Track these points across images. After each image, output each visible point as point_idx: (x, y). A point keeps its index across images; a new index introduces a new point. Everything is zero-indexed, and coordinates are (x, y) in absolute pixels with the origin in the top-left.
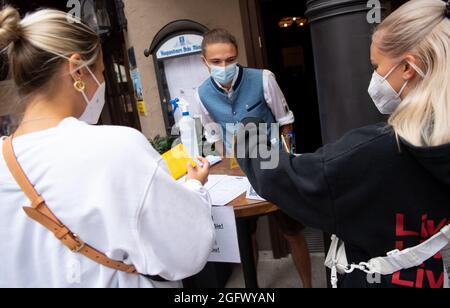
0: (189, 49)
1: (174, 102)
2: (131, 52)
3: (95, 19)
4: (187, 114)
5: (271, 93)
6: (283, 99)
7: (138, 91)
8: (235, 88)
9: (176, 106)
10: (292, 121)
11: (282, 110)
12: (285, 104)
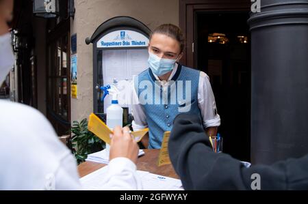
0: (128, 44)
2: (74, 39)
5: (204, 94)
6: (214, 102)
9: (107, 93)
10: (219, 124)
11: (212, 113)
12: (215, 107)
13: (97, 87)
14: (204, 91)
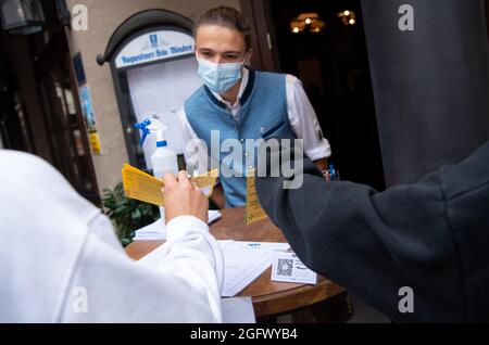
0: (165, 53)
1: (143, 126)
2: (78, 60)
3: (20, 10)
4: (163, 144)
5: (298, 110)
6: (315, 121)
7: (89, 117)
8: (242, 101)
9: (146, 132)
10: (328, 154)
11: (314, 137)
12: (318, 128)
13: (129, 130)
14: (297, 105)
